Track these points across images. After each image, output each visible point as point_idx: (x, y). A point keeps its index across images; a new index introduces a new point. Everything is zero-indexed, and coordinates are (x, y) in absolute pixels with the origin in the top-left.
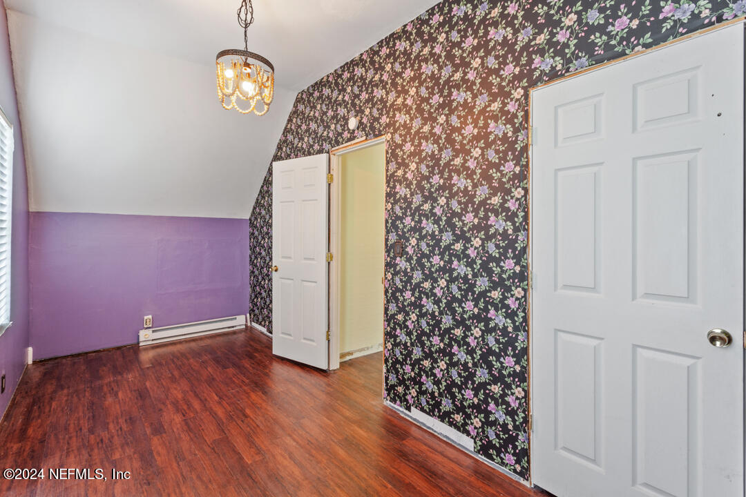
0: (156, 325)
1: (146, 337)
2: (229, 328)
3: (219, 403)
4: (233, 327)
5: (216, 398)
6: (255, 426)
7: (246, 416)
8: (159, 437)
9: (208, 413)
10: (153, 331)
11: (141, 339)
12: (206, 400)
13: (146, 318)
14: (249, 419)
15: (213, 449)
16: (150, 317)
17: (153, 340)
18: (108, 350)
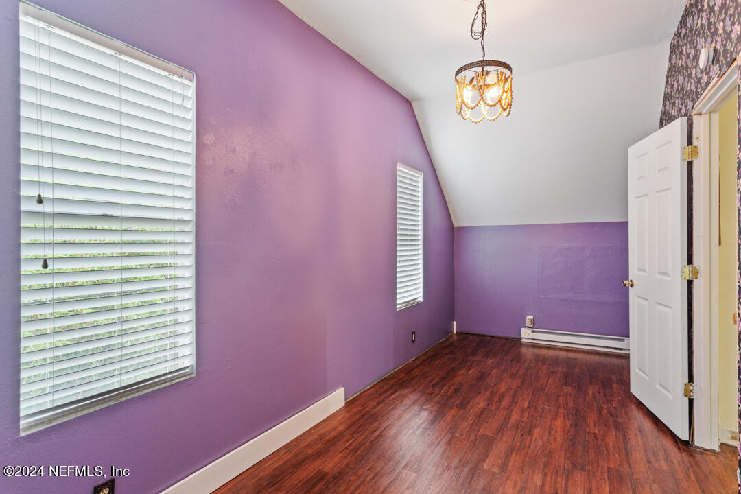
0: (535, 326)
1: (526, 334)
2: (615, 348)
3: (523, 410)
4: (621, 349)
5: (526, 405)
6: (527, 445)
7: (530, 433)
8: (458, 409)
9: (505, 413)
10: (533, 331)
11: (523, 336)
12: (516, 402)
13: (528, 317)
14: (529, 437)
15: (476, 440)
16: (532, 317)
17: (532, 339)
18: (499, 338)
